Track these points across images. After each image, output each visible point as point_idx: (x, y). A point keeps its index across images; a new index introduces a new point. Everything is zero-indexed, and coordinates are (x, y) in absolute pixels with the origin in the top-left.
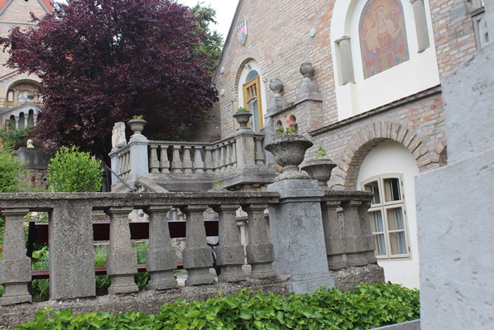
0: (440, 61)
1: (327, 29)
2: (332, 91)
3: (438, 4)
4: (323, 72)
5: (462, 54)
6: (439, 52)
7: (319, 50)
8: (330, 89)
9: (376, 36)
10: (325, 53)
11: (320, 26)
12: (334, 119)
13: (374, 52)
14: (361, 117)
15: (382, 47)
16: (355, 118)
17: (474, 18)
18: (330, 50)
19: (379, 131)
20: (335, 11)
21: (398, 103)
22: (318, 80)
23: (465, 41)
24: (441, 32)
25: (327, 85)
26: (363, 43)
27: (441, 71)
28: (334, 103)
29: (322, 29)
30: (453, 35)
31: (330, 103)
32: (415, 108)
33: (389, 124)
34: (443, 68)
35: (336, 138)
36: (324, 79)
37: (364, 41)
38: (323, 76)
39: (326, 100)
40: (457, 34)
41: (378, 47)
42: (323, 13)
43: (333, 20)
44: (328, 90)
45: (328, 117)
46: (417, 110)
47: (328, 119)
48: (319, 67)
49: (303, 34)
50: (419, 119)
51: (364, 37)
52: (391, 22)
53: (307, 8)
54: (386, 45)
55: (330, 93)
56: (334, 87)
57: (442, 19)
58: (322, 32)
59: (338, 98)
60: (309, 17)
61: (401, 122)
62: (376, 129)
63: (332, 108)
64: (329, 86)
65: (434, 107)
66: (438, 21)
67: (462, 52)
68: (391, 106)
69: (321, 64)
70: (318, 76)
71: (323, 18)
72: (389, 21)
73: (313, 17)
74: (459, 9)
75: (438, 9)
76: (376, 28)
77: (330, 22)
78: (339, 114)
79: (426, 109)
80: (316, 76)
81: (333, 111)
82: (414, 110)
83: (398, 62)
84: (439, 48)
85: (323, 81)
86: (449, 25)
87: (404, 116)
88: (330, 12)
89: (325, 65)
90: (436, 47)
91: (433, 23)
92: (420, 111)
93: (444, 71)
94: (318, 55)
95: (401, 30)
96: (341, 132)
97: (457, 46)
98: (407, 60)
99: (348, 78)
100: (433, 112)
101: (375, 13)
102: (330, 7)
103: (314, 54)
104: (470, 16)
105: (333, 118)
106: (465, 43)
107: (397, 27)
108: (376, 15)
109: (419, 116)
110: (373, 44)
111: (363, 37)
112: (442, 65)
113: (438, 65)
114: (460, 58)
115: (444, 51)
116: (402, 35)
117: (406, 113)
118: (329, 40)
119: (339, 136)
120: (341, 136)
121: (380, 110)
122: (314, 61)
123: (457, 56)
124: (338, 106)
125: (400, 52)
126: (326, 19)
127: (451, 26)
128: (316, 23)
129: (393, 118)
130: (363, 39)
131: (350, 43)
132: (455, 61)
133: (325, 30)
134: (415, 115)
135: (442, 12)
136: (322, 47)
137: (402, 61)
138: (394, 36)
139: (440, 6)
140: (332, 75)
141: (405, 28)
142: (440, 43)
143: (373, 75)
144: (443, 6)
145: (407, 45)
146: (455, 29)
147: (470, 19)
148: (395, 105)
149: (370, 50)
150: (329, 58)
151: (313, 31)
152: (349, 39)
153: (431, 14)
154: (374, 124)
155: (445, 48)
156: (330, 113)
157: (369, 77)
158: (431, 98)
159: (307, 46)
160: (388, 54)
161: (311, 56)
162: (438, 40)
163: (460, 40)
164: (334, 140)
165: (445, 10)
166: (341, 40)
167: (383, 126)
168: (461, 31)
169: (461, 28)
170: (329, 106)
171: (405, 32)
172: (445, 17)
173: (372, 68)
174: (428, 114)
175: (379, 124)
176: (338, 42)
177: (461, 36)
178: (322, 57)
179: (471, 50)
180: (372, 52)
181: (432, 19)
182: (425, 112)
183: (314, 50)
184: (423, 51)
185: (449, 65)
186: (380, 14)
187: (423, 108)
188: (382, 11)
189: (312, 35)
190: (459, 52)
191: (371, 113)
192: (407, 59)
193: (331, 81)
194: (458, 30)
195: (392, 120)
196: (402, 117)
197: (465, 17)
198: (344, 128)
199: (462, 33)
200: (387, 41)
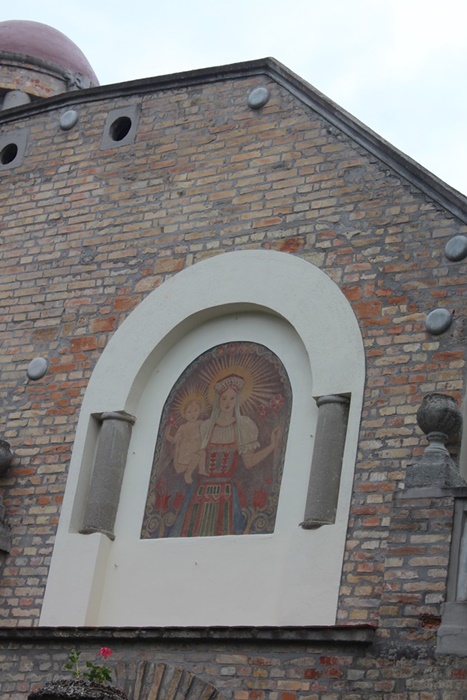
0: (350, 567)
1: (79, 375)
2: (45, 537)
3: (380, 434)
4: (34, 480)
5: (411, 574)
6: (353, 544)
7: (42, 418)
8: (39, 531)
9: (204, 444)
10: (54, 432)
11: (65, 360)
12: (27, 613)
13: (189, 480)
14: (116, 635)
15: (212, 476)
16: (99, 635)
17: (459, 504)
18: (73, 431)
19: (155, 688)
20: (117, 340)
21: (227, 635)
22: (12, 492)
23: (427, 546)
24: (370, 500)
25: (36, 516)
26: (165, 449)
27: (346, 591)
28: (41, 571)
29: (67, 369)
30: (402, 521)
31: (28, 565)
32: (265, 660)
33: (188, 679)
34: (353, 586)
35: (27, 666)
36: (31, 496)
37: (168, 443)
38: (31, 490)
39: (20, 555)
40: (411, 524)
41: (203, 471)
42: (81, 331)
43: (104, 360)
44: (33, 530)
45: (13, 602)
46: (268, 667)
47: (11, 607)
48: (27, 461)
49: (8, 359)
50: (268, 691)
51: (173, 434)
52: (253, 426)
53: (41, 298)
54: (223, 475)
55: (37, 540)
56: (55, 529)
57: (379, 469)
58: (63, 377)
59: (55, 562)
60: (39, 324)
61: (219, 684)
62: (149, 679)
63: (30, 581)
64: (41, 520)
65: (311, 675)
66: (370, 471)
67: (414, 568)
68: (205, 635)
69: (34, 457)
70: (17, 484)
71: (77, 342)
72: (248, 420)
73: (51, 330)
74: (431, 468)
75: (378, 445)
76: (209, 422)
77: (95, 361)
78: (46, 603)
79: (292, 672)
80: (11, 482)
81: (33, 591)
82: (260, 663)
83: (241, 527)
84: (355, 534)
85: (27, 501)
86: (400, 496)
87: (232, 671)
88: (103, 337)
89: (44, 463)
90: (349, 530)
91: (357, 471)
92: (276, 672)
93: (352, 594)
94: (35, 432)
95: (272, 454)
96: (45, 657)
97: (407, 551)
98: (266, 532)
99: (99, 518)
100: (306, 686)
101: (219, 387)
102: (104, 324)
103: (22, 423)
104: (452, 496)
105: (24, 607)
106: (424, 550)
107: (264, 442)
108: (220, 393)
109: (270, 685)
110: (190, 459)
111: (168, 429)
112: (351, 578)
113: (343, 573)
114: (406, 581)
115: (365, 546)
116: (272, 469)
117: (238, 665)
118: (79, 406)
119: (37, 664)
120: (44, 667)
121: (173, 635)
122: (16, 442)
123: (399, 573)
124: (50, 582)
125: (255, 505)
126: (86, 351)
127: (404, 501)
128: (53, 346)
129: (200, 666)
130: (169, 437)
131: (130, 431)
132: (392, 584)
133: (73, 375)
134: (260, 678)
135: (384, 454)
136: (52, 413)
137: (253, 531)
138: (250, 461)
139: (384, 440)
140: (59, 498)
141: (282, 452)
142: (360, 523)
143: (167, 535)
144: (391, 442)
145: (276, 495)
146: (411, 510)
147: (450, 502)
148: (216, 636)
149: (178, 471)
150: (64, 451)
151: (38, 364)
152: (131, 423)
153: (358, 449)
154: (146, 665)
155: (369, 539)
156: (21, 592)
157: (154, 535)
158: (310, 650)
159: (11, 394)
160: (222, 499)
161: (11, 424)
162: (358, 516)
163: (415, 539)
164: (15, 670)
165: (393, 453)
166: (110, 418)
167: (168, 678)
168: (424, 520)
169: (426, 513)
170: (23, 571)
171: (281, 463)
172: (389, 469)
173: (171, 517)
174: (294, 685)
175: (160, 670)
176: (98, 420)
177: (420, 532)
178: (45, 440)
179: (433, 573)
180: (182, 476)
181: (357, 462)
182: (286, 678)
183: (27, 414)
184: (315, 526)
185: (370, 583)
186: (230, 393)
187: (283, 668)
188: (238, 390)
189: (34, 373)
190: (405, 566)
191: (145, 635)
192: (268, 528)
193: (51, 510)
194: (417, 516)
195: (196, 671)
196: (225, 671)
197: (438, 493)
198: (56, 647)
199: (424, 525)
200: (228, 465)
